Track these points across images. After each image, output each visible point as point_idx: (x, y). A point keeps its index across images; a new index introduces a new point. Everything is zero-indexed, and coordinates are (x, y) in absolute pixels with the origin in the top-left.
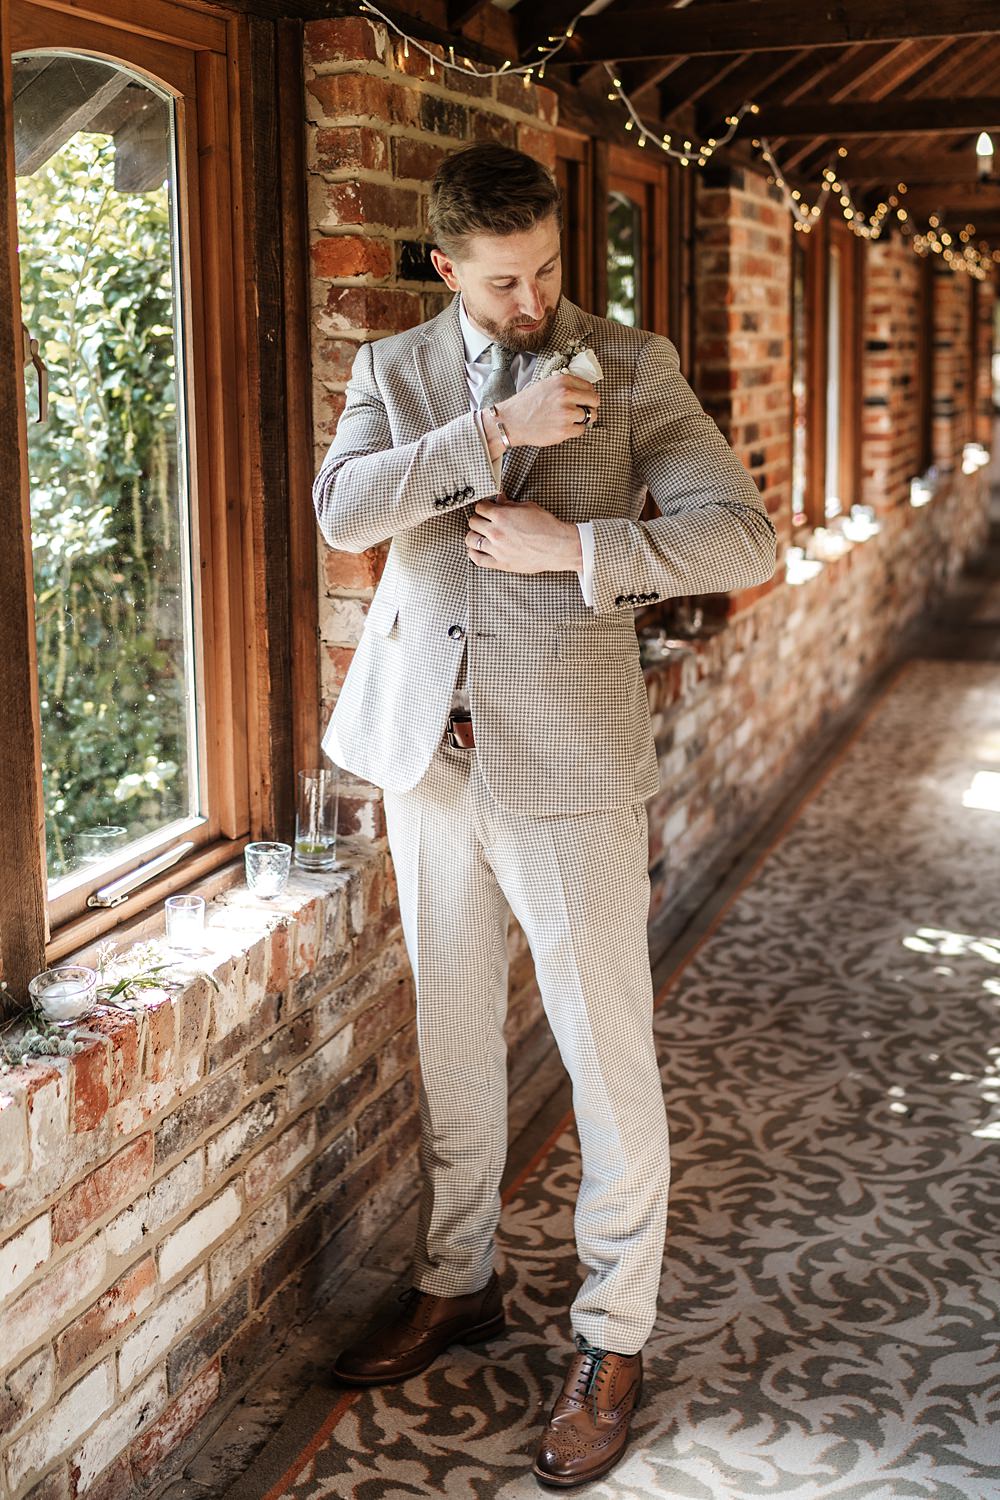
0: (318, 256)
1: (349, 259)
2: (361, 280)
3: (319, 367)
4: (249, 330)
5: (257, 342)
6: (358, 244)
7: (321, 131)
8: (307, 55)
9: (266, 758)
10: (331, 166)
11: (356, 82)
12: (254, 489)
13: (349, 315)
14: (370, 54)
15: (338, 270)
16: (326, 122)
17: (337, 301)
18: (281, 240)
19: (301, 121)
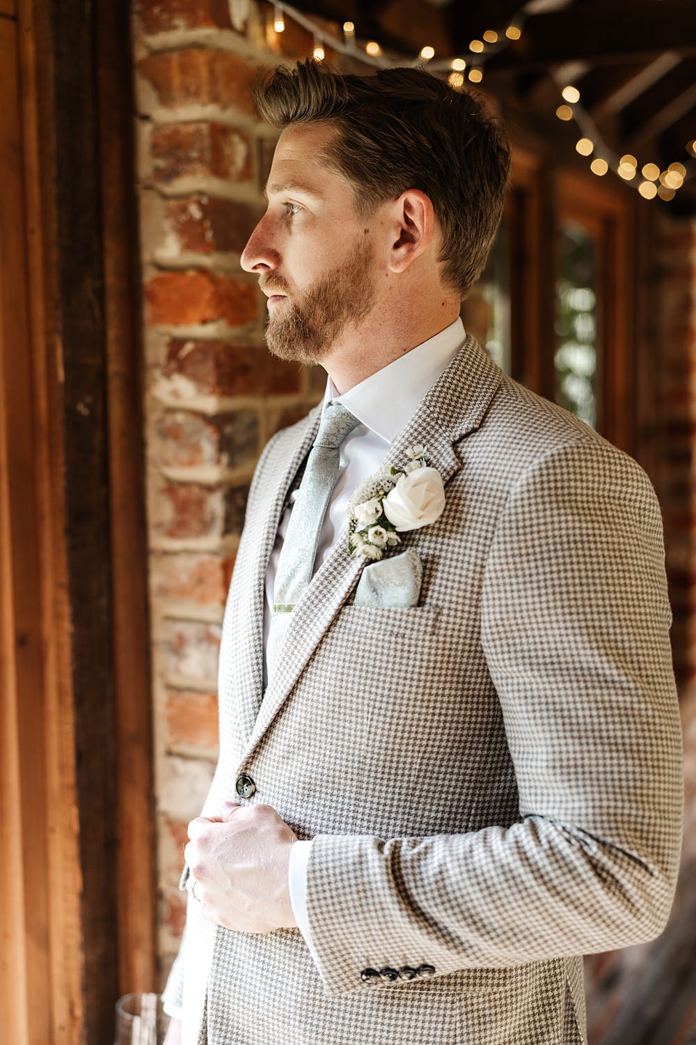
0: (152, 297)
1: (191, 301)
2: (209, 331)
3: (155, 448)
4: (50, 399)
5: (60, 416)
6: (204, 281)
7: (158, 128)
8: (137, 24)
9: (76, 979)
10: (170, 175)
11: (201, 59)
12: (57, 616)
13: (195, 378)
14: (222, 19)
15: (179, 316)
16: (162, 115)
17: (177, 359)
18: (101, 276)
19: (129, 114)
